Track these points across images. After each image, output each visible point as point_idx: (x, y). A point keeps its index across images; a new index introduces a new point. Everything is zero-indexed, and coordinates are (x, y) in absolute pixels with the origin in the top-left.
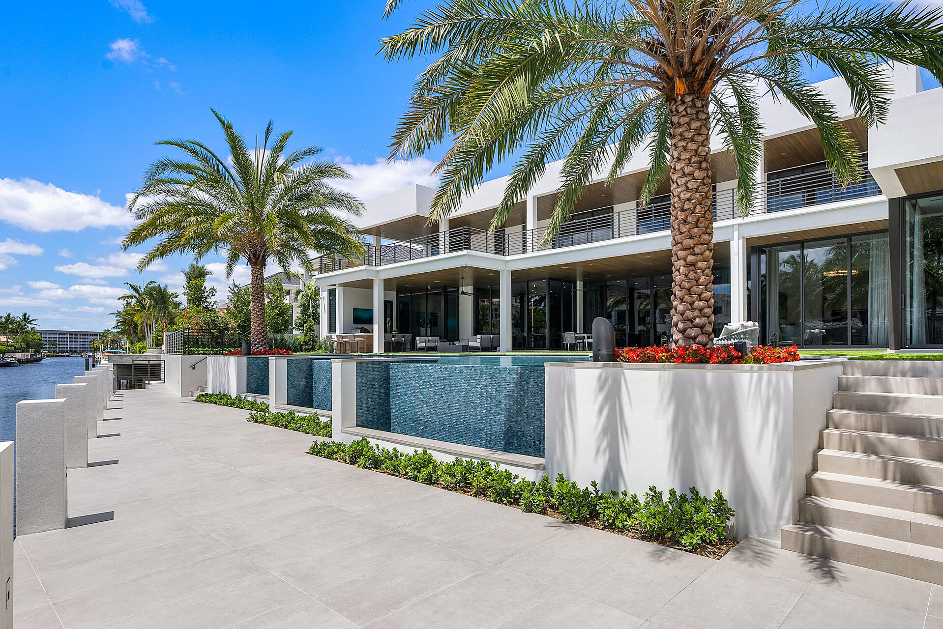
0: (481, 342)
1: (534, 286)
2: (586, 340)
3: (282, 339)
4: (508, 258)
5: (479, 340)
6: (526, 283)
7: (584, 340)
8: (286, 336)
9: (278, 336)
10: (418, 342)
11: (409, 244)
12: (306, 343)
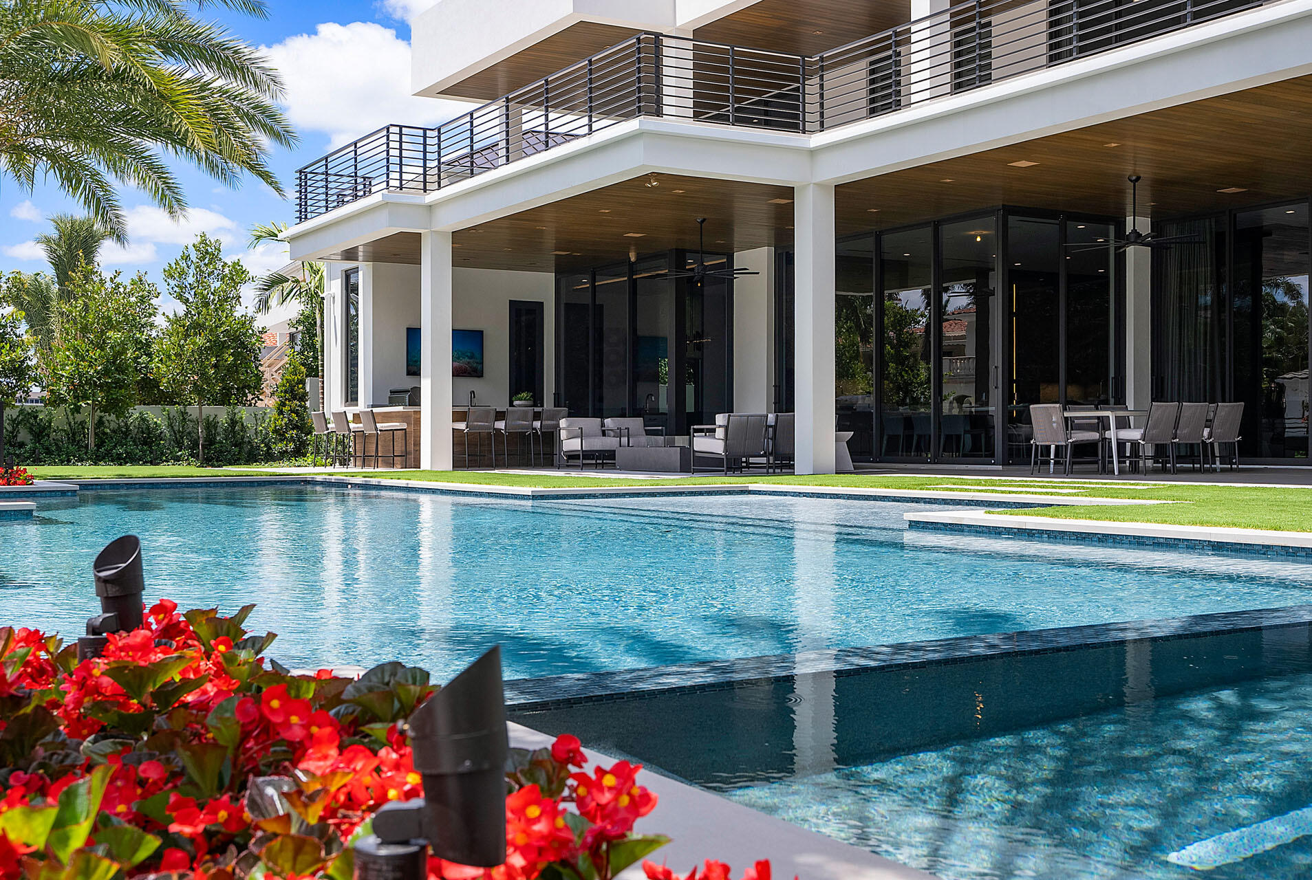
0: (726, 439)
1: (979, 239)
2: (1112, 434)
3: (233, 422)
4: (817, 140)
5: (720, 433)
6: (929, 231)
7: (1107, 434)
8: (244, 413)
9: (222, 414)
10: (563, 434)
11: (585, 120)
12: (280, 434)
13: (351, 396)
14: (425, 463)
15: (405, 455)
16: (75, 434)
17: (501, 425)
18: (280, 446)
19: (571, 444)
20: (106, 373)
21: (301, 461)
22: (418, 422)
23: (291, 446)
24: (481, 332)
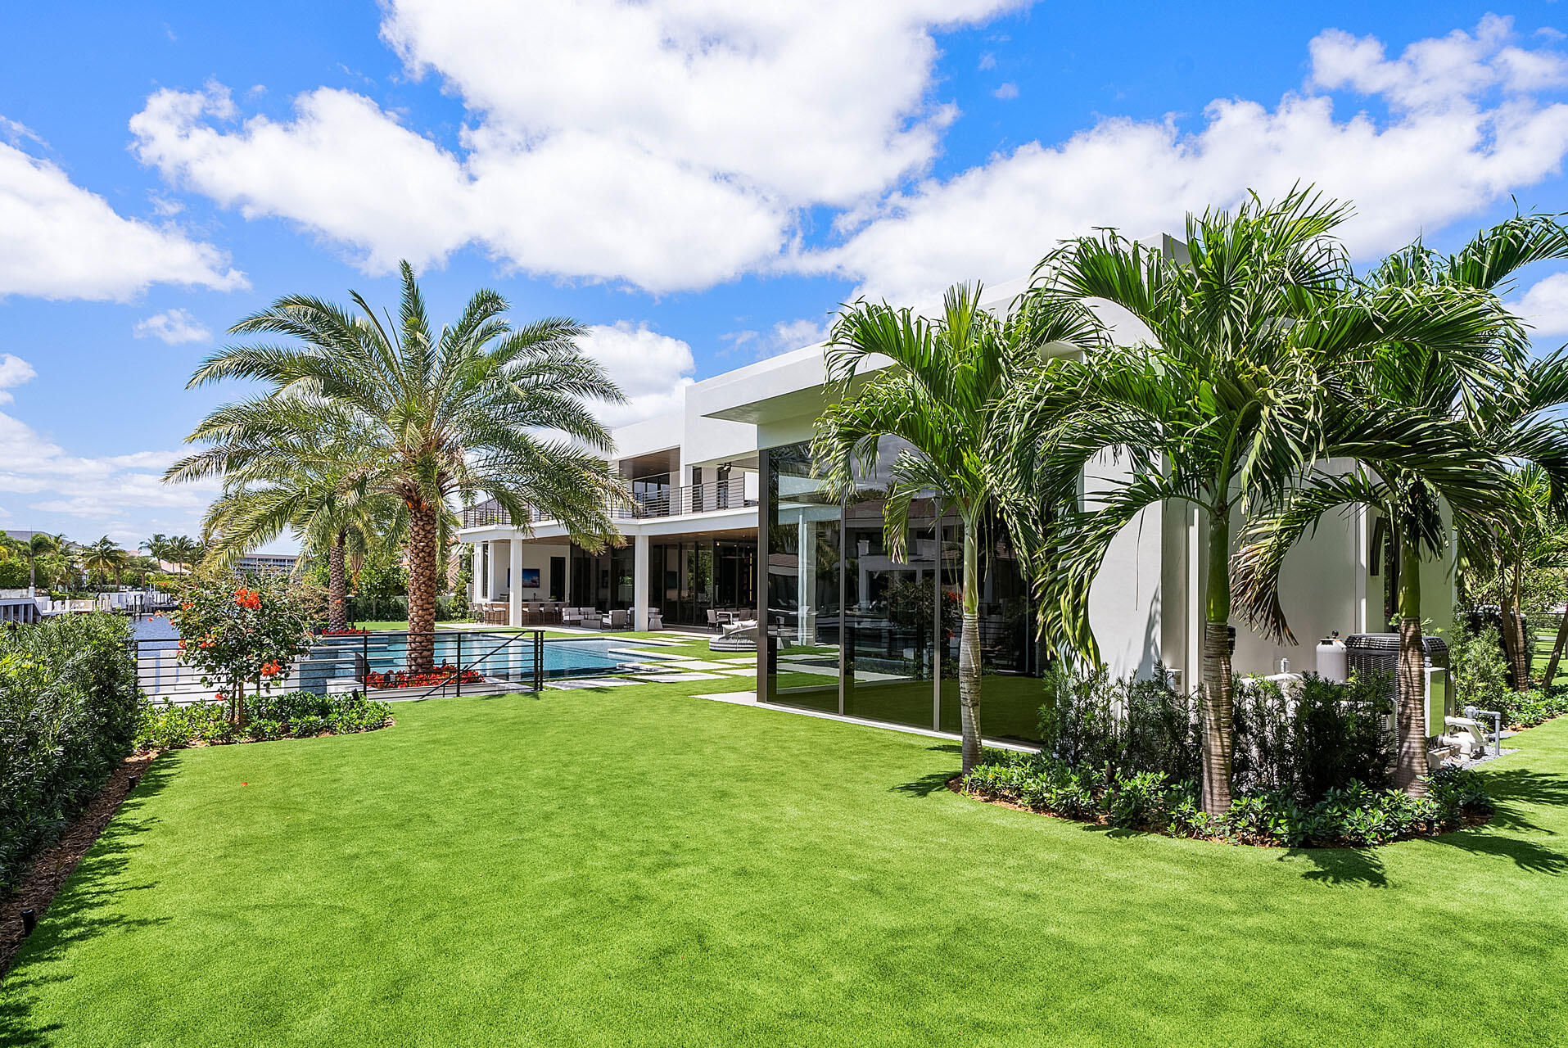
4: (641, 522)
12: (455, 609)
13: (485, 594)
14: (511, 624)
15: (505, 620)
16: (368, 608)
17: (542, 609)
18: (455, 614)
19: (566, 618)
20: (382, 583)
21: (464, 620)
22: (508, 607)
23: (460, 615)
24: (538, 570)
